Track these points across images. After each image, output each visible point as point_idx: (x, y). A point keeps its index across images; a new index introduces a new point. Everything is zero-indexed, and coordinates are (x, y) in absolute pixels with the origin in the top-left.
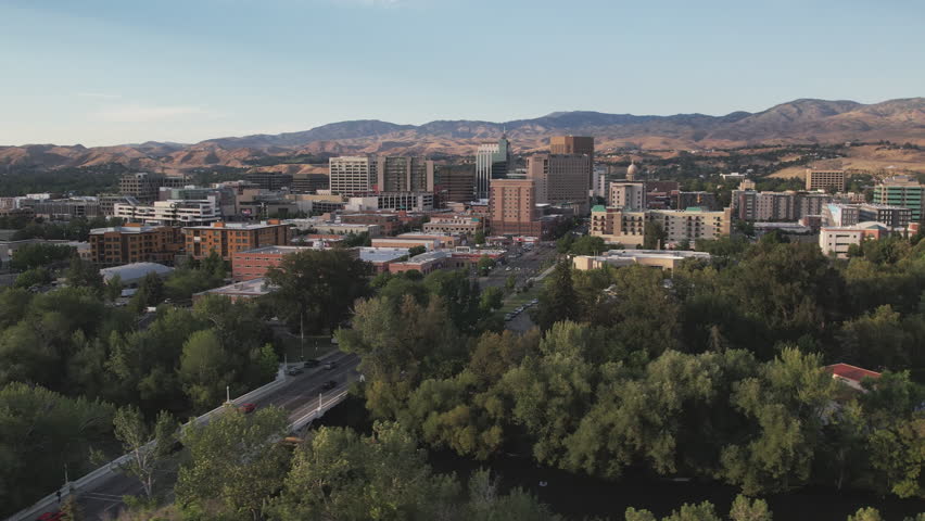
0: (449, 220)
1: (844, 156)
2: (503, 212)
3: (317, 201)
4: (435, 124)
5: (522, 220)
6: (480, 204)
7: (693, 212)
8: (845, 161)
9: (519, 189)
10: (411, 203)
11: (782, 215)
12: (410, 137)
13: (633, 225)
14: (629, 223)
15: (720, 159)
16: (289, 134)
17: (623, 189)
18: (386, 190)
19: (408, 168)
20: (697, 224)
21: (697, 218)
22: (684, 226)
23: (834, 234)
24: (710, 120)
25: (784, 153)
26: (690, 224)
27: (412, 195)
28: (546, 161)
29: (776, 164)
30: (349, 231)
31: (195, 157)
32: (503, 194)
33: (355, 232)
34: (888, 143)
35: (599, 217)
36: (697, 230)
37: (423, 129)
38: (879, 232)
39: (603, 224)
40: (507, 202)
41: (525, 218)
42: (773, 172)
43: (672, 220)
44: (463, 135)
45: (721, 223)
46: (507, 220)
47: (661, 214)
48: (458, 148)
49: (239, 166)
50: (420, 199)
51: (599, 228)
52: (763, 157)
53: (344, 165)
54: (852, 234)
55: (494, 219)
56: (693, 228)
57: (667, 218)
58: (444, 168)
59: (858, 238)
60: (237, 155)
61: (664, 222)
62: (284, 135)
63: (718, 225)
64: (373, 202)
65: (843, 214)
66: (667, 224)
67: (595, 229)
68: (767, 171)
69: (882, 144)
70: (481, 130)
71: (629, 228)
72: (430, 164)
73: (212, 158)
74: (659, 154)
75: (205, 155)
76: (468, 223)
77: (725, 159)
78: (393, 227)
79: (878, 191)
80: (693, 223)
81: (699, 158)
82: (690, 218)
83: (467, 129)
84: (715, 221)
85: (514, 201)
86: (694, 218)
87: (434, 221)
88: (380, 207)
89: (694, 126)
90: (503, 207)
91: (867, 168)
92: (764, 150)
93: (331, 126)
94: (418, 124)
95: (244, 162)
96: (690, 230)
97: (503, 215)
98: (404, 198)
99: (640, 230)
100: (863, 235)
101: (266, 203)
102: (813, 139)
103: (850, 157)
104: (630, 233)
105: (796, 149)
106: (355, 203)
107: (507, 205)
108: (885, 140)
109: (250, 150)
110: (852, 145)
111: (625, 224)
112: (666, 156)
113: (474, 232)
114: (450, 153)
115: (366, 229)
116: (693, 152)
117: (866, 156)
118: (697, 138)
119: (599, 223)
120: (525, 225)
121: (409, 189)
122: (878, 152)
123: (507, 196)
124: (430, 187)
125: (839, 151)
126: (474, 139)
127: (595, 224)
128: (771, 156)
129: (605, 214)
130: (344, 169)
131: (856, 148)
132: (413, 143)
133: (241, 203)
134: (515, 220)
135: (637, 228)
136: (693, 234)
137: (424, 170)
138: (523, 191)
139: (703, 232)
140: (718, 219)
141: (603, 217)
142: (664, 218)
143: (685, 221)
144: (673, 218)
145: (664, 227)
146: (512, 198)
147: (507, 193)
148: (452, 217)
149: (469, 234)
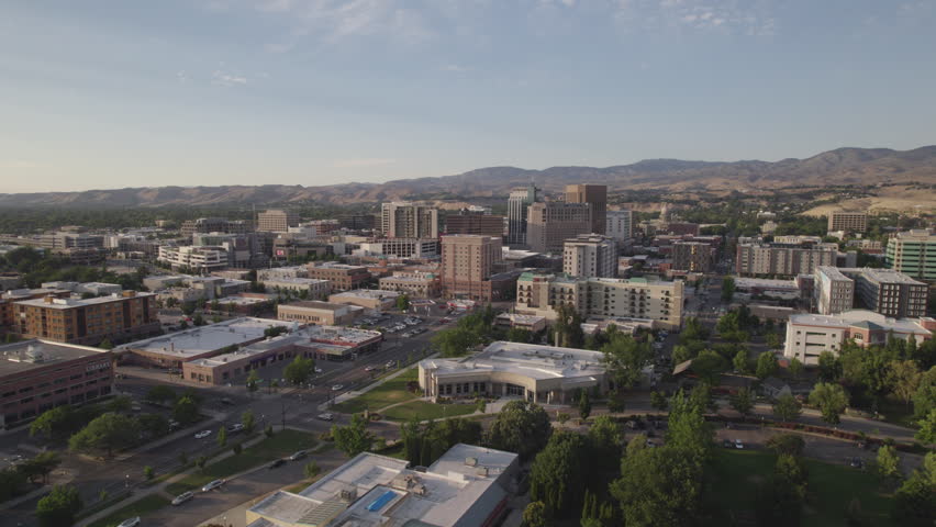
0: (410, 275)
1: (875, 195)
2: (454, 270)
5: (472, 279)
7: (637, 284)
8: (874, 200)
9: (470, 246)
10: (409, 250)
11: (780, 270)
13: (562, 297)
14: (558, 296)
15: (762, 198)
17: (575, 249)
18: (397, 235)
19: (416, 217)
20: (642, 298)
21: (642, 291)
22: (627, 299)
23: (804, 330)
24: (765, 165)
25: (819, 193)
26: (633, 298)
28: (544, 210)
29: (811, 202)
32: (454, 252)
34: (917, 183)
35: (525, 287)
36: (642, 305)
38: (871, 333)
39: (529, 295)
40: (458, 259)
41: (475, 278)
42: (807, 209)
43: (613, 292)
45: (670, 299)
46: (458, 278)
47: (601, 285)
50: (418, 247)
51: (525, 299)
52: (801, 196)
54: (829, 333)
55: (446, 277)
56: (637, 303)
57: (607, 290)
59: (839, 338)
61: (604, 293)
63: (667, 300)
64: (378, 248)
66: (607, 296)
67: (521, 301)
68: (801, 209)
69: (912, 184)
71: (557, 301)
72: (435, 213)
74: (714, 193)
77: (767, 198)
79: (892, 246)
80: (637, 297)
81: (747, 197)
82: (633, 291)
84: (664, 296)
85: (465, 259)
86: (638, 291)
87: (396, 276)
88: (384, 252)
89: (752, 170)
90: (455, 265)
91: (895, 207)
92: (804, 190)
96: (633, 304)
97: (455, 274)
99: (570, 304)
100: (846, 334)
102: (848, 180)
103: (881, 196)
105: (830, 189)
106: (364, 249)
107: (458, 263)
108: (915, 180)
110: (884, 185)
111: (554, 297)
112: (721, 195)
113: (425, 290)
116: (744, 191)
117: (896, 195)
118: (753, 179)
119: (525, 293)
120: (475, 284)
121: (416, 235)
122: (908, 192)
123: (458, 254)
124: (434, 234)
125: (871, 191)
127: (521, 294)
128: (808, 196)
129: (531, 283)
131: (888, 188)
134: (466, 279)
136: (637, 309)
137: (429, 217)
138: (474, 249)
139: (648, 307)
140: (667, 293)
141: (529, 287)
142: (604, 288)
143: (627, 293)
144: (614, 289)
145: (603, 301)
146: (462, 256)
147: (458, 250)
148: (413, 271)
149: (421, 291)
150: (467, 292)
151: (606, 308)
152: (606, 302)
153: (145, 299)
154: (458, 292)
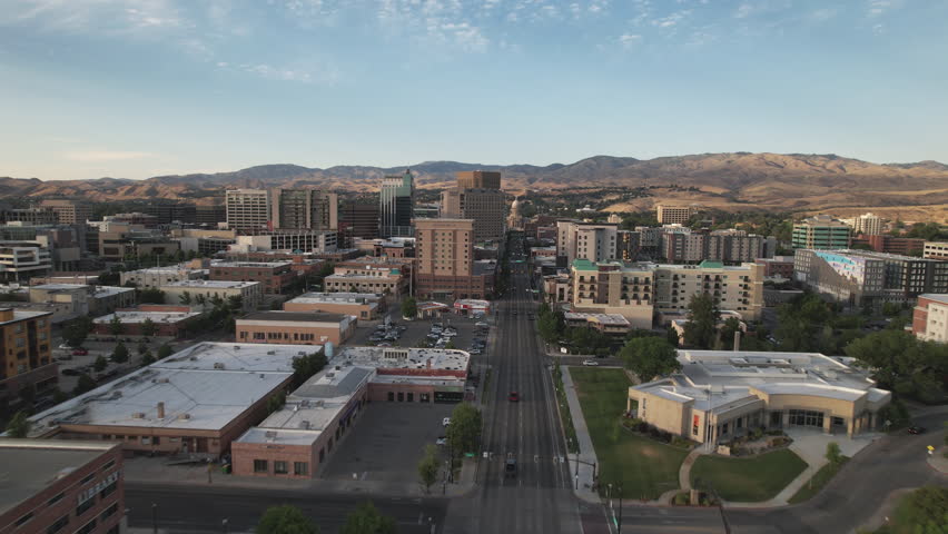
0: (359, 272)
2: (433, 263)
3: (205, 237)
4: (337, 169)
5: (459, 274)
6: (391, 244)
7: (712, 269)
9: (455, 232)
10: (310, 243)
12: (317, 177)
13: (636, 289)
14: (631, 287)
16: (223, 174)
17: (593, 233)
18: (282, 225)
19: (308, 203)
20: (717, 286)
21: (717, 278)
22: (699, 288)
25: (603, 193)
26: (707, 286)
27: (313, 234)
28: (462, 196)
30: (212, 294)
31: (137, 191)
32: (433, 239)
33: (221, 296)
35: (587, 278)
36: (716, 293)
37: (328, 172)
39: (592, 288)
40: (439, 248)
41: (463, 271)
43: (683, 280)
44: (359, 177)
45: (749, 285)
46: (438, 273)
47: (668, 272)
48: (356, 187)
49: (175, 198)
50: (322, 239)
51: (587, 294)
52: (589, 195)
53: (241, 198)
55: (421, 271)
56: (712, 292)
57: (676, 277)
58: (347, 202)
60: (174, 189)
61: (672, 283)
62: (218, 174)
63: (746, 287)
64: (266, 241)
65: (866, 267)
66: (675, 286)
67: (581, 296)
69: (673, 187)
70: (372, 173)
71: (630, 294)
72: (333, 199)
73: (152, 192)
75: (145, 188)
76: (384, 276)
78: (282, 282)
79: (802, 231)
80: (712, 285)
81: (542, 195)
82: (707, 277)
83: (360, 172)
84: (742, 282)
85: (447, 248)
86: (712, 277)
87: (339, 273)
88: (274, 248)
90: (434, 256)
93: (256, 168)
94: (324, 168)
95: (180, 195)
96: (706, 293)
97: (434, 268)
98: (302, 237)
99: (646, 297)
101: (138, 242)
104: (633, 302)
106: (244, 243)
107: (439, 254)
108: (673, 185)
109: (186, 185)
110: (651, 188)
111: (626, 289)
113: (393, 289)
114: (349, 190)
115: (237, 292)
119: (587, 286)
120: (463, 279)
121: (308, 227)
123: (439, 242)
124: (334, 224)
126: (368, 180)
127: (581, 288)
130: (242, 202)
131: (655, 190)
132: (320, 182)
133: (106, 242)
134: (450, 273)
135: (641, 295)
137: (326, 204)
138: (461, 236)
139: (723, 296)
140: (746, 279)
141: (593, 278)
142: (672, 276)
143: (700, 281)
144: (684, 276)
145: (671, 290)
146: (444, 245)
147: (439, 237)
148: (362, 266)
149: (388, 291)
150: (451, 290)
151: (675, 300)
152: (675, 293)
153: (31, 322)
154: (438, 291)
